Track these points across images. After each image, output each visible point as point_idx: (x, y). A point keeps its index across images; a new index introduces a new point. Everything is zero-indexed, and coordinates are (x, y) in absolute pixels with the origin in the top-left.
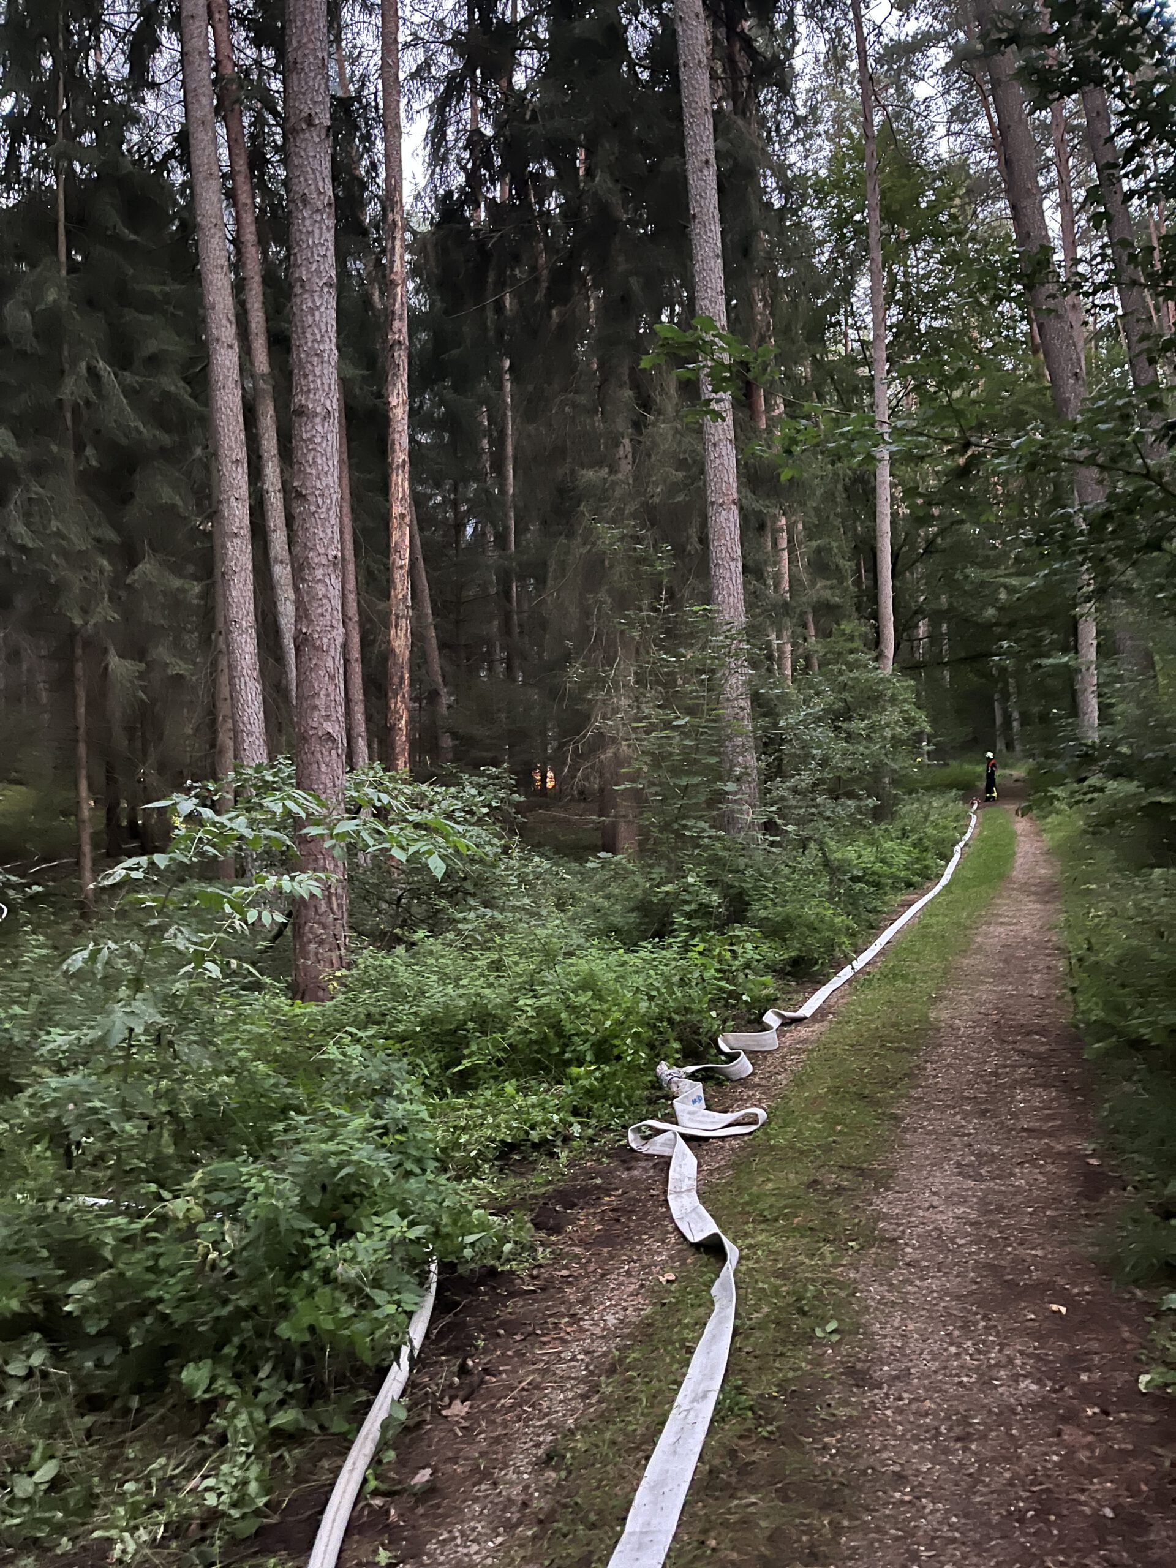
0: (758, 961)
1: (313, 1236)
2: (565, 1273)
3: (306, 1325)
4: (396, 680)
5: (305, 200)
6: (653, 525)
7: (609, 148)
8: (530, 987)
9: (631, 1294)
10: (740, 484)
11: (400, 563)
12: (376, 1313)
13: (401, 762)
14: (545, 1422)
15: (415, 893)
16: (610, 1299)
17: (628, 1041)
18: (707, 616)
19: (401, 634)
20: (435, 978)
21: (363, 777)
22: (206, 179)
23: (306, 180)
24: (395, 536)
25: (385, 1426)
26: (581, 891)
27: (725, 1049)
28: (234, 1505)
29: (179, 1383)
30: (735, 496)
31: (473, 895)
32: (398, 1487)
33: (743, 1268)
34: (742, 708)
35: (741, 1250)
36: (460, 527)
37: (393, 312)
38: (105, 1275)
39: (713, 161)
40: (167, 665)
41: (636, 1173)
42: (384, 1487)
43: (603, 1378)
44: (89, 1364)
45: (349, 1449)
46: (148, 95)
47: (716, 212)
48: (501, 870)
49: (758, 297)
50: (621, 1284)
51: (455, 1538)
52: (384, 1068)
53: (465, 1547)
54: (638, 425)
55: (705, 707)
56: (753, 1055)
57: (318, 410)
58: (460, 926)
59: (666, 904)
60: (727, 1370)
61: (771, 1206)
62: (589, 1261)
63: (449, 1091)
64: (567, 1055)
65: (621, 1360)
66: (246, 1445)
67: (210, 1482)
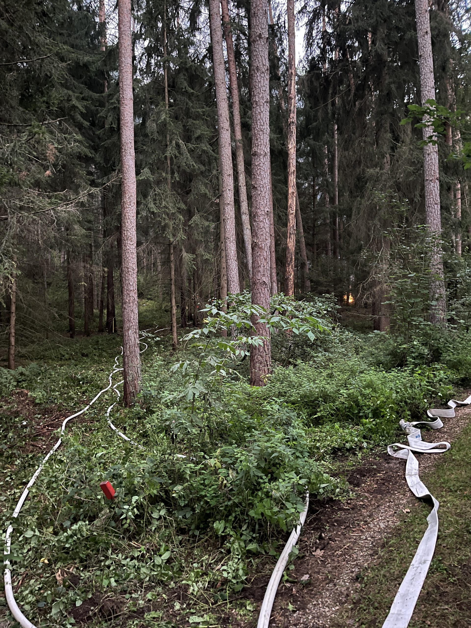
0: (446, 379)
1: (262, 478)
2: (361, 503)
3: (260, 513)
4: (289, 259)
5: (257, 68)
6: (399, 191)
7: (382, 31)
8: (345, 385)
9: (390, 516)
10: (440, 170)
11: (292, 212)
12: (287, 511)
13: (291, 292)
14: (355, 563)
15: (296, 345)
16: (381, 517)
17: (388, 410)
18: (424, 229)
19: (292, 241)
20: (306, 379)
21: (277, 299)
22: (219, 65)
23: (258, 61)
24: (290, 201)
25: (290, 555)
26: (365, 346)
27: (431, 416)
28: (234, 578)
29: (213, 527)
30: (438, 176)
31: (320, 346)
32: (296, 580)
33: (441, 511)
34: (440, 269)
35: (440, 503)
36: (315, 196)
37: (290, 110)
38: (186, 484)
39: (429, 32)
40: (203, 255)
41: (391, 465)
42: (290, 579)
43: (379, 549)
44: (181, 517)
45: (276, 562)
46: (197, 33)
47: (431, 53)
48: (331, 337)
49: (449, 88)
50: (386, 511)
51: (319, 604)
52: (288, 415)
53: (323, 608)
54: (393, 148)
55: (423, 269)
56: (443, 419)
57: (262, 153)
58: (315, 359)
59: (403, 353)
60: (434, 553)
61: (454, 485)
62: (372, 500)
63: (312, 425)
64: (361, 414)
65: (387, 543)
66: (238, 555)
67: (225, 567)
